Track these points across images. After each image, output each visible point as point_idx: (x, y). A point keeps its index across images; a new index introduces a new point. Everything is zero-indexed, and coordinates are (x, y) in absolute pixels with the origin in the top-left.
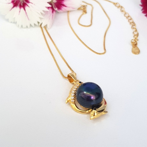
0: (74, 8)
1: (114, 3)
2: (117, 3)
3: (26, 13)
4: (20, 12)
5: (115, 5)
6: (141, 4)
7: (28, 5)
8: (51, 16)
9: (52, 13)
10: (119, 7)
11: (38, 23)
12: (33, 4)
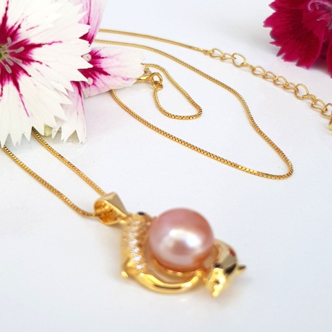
1: (206, 52)
3: (21, 95)
4: (1, 95)
5: (211, 55)
6: (273, 40)
7: (25, 72)
8: (80, 104)
12: (44, 65)
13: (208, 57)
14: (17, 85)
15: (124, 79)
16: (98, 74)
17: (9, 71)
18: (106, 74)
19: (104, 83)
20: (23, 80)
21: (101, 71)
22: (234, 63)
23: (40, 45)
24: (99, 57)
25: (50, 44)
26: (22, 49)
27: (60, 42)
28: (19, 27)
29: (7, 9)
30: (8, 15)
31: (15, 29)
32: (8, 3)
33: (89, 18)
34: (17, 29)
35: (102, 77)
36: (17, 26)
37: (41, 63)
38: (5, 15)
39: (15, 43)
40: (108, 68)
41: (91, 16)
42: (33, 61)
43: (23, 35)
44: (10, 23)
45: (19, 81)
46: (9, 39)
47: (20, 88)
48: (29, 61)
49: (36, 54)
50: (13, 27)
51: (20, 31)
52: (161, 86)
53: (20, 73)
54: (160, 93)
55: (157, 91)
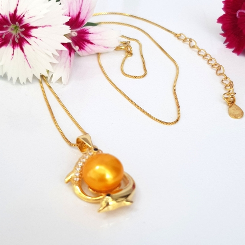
0: (108, 47)
1: (176, 35)
2: (180, 35)
3: (25, 55)
4: (13, 55)
5: (178, 37)
7: (28, 42)
8: (68, 61)
9: (69, 57)
10: (184, 41)
11: (48, 71)
12: (38, 39)
14: (22, 49)
15: (105, 47)
16: (86, 43)
17: (17, 41)
18: (92, 43)
19: (91, 49)
20: (26, 46)
21: (89, 42)
23: (36, 27)
24: (88, 33)
25: (43, 27)
26: (23, 29)
27: (50, 26)
28: (24, 16)
29: (17, 5)
30: (18, 9)
31: (21, 17)
32: (18, 2)
33: (80, 9)
34: (22, 17)
35: (89, 45)
36: (22, 15)
37: (37, 38)
38: (16, 8)
39: (22, 25)
40: (93, 40)
41: (83, 7)
42: (32, 36)
43: (26, 21)
44: (18, 14)
45: (24, 47)
46: (17, 23)
47: (25, 52)
48: (30, 36)
49: (33, 32)
50: (20, 16)
51: (24, 18)
52: (131, 54)
53: (25, 42)
54: (130, 58)
55: (126, 57)
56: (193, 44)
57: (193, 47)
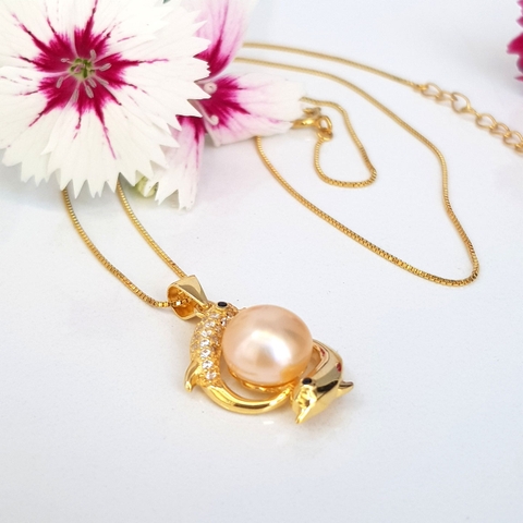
13: (418, 95)
14: (100, 114)
15: (271, 120)
16: (231, 111)
17: (90, 94)
18: (244, 111)
19: (240, 124)
20: (109, 108)
21: (238, 108)
22: (453, 107)
23: (135, 63)
24: (235, 87)
25: (150, 62)
26: (107, 66)
27: (166, 60)
28: (108, 36)
29: (94, 11)
30: (95, 19)
31: (102, 38)
32: (96, 3)
33: (222, 32)
34: (105, 39)
35: (238, 115)
36: (105, 34)
37: (136, 87)
38: (91, 19)
39: (101, 57)
40: (247, 103)
41: (226, 29)
42: (124, 83)
43: (113, 47)
44: (96, 31)
45: (104, 110)
46: (92, 52)
47: (106, 120)
48: (119, 83)
49: (128, 74)
50: (99, 36)
51: (108, 41)
52: (330, 135)
53: (107, 99)
54: (328, 145)
55: (320, 142)
56: (462, 103)
57: (464, 110)
